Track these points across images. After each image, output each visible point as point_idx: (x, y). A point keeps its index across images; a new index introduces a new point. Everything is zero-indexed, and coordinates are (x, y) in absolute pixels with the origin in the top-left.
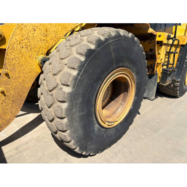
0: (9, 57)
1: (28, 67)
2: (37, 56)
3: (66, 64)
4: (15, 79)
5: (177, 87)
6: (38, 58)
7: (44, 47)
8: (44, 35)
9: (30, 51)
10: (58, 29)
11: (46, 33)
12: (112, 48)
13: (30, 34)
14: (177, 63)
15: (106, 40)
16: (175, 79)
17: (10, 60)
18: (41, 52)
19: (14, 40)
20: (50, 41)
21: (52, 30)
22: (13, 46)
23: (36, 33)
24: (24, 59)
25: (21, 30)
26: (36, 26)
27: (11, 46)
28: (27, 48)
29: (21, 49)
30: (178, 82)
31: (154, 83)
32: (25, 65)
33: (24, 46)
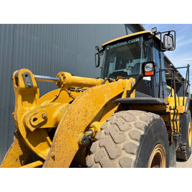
0: (58, 139)
1: (70, 146)
2: (78, 135)
3: (123, 149)
4: (58, 161)
5: (185, 150)
6: (78, 136)
7: (84, 126)
8: (84, 116)
9: (73, 131)
10: (93, 109)
11: (86, 114)
12: (152, 130)
13: (76, 117)
14: (180, 129)
15: (149, 125)
16: (181, 143)
17: (58, 142)
18: (81, 131)
19: (64, 123)
20: (88, 120)
21: (90, 110)
22: (63, 129)
23: (80, 115)
24: (68, 139)
25: (70, 114)
26: (80, 109)
27: (61, 129)
28: (72, 129)
29: (67, 130)
30: (184, 146)
31: (172, 152)
32: (68, 145)
33: (70, 127)
